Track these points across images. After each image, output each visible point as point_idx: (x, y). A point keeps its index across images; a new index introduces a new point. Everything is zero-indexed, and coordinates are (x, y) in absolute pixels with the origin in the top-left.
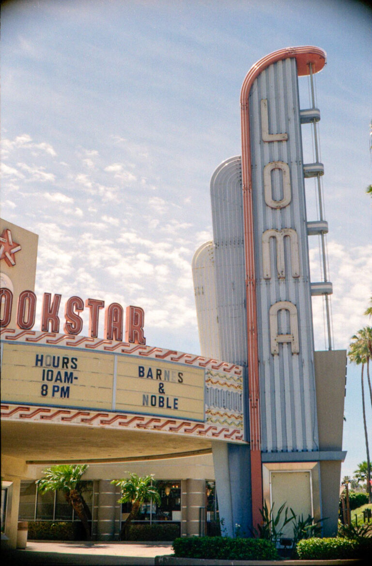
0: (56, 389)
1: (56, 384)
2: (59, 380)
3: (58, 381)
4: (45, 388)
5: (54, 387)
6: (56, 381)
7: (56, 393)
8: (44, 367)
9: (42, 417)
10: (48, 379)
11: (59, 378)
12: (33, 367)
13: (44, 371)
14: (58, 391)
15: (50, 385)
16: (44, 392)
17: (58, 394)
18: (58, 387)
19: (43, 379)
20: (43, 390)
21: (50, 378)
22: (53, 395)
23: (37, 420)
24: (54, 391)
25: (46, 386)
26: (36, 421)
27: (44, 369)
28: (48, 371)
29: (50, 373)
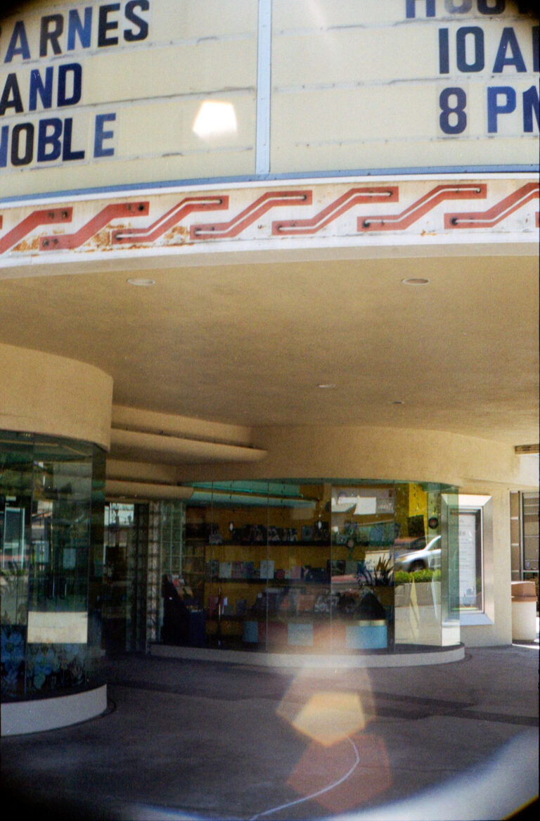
0: (502, 100)
1: (499, 81)
2: (509, 62)
3: (510, 70)
4: (453, 101)
5: (493, 93)
6: (498, 68)
7: (501, 118)
8: (443, 20)
9: (453, 221)
10: (463, 66)
11: (509, 54)
12: (397, 24)
13: (444, 34)
14: (510, 107)
15: (476, 87)
16: (453, 120)
17: (512, 122)
18: (510, 92)
19: (444, 68)
20: (446, 111)
21: (470, 59)
22: (493, 127)
23: (433, 232)
24: (493, 110)
25: (461, 94)
26: (429, 240)
27: (444, 25)
28: (462, 33)
29: (470, 39)
